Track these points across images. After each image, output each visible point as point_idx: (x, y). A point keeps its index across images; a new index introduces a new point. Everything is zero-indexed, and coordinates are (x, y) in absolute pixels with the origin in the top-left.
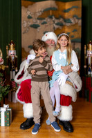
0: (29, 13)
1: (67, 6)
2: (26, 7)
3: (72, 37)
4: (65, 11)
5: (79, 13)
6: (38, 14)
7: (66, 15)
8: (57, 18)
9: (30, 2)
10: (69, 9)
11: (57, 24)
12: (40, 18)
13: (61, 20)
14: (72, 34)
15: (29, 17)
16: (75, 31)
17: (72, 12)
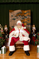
0: (12, 14)
1: (25, 12)
2: (11, 12)
3: (27, 23)
4: (25, 14)
5: (30, 14)
6: (15, 15)
7: (25, 15)
8: (22, 16)
9: (12, 11)
10: (26, 13)
11: (22, 18)
12: (16, 16)
13: (23, 17)
14: (27, 22)
15: (12, 16)
16: (28, 20)
17: (27, 14)
